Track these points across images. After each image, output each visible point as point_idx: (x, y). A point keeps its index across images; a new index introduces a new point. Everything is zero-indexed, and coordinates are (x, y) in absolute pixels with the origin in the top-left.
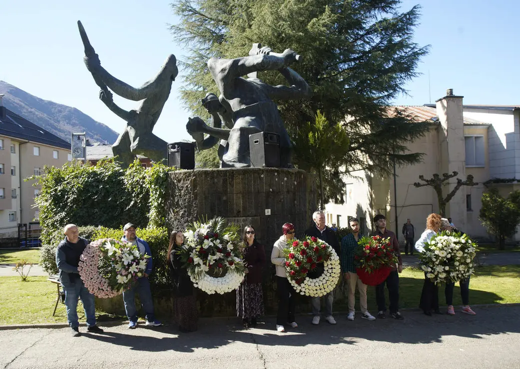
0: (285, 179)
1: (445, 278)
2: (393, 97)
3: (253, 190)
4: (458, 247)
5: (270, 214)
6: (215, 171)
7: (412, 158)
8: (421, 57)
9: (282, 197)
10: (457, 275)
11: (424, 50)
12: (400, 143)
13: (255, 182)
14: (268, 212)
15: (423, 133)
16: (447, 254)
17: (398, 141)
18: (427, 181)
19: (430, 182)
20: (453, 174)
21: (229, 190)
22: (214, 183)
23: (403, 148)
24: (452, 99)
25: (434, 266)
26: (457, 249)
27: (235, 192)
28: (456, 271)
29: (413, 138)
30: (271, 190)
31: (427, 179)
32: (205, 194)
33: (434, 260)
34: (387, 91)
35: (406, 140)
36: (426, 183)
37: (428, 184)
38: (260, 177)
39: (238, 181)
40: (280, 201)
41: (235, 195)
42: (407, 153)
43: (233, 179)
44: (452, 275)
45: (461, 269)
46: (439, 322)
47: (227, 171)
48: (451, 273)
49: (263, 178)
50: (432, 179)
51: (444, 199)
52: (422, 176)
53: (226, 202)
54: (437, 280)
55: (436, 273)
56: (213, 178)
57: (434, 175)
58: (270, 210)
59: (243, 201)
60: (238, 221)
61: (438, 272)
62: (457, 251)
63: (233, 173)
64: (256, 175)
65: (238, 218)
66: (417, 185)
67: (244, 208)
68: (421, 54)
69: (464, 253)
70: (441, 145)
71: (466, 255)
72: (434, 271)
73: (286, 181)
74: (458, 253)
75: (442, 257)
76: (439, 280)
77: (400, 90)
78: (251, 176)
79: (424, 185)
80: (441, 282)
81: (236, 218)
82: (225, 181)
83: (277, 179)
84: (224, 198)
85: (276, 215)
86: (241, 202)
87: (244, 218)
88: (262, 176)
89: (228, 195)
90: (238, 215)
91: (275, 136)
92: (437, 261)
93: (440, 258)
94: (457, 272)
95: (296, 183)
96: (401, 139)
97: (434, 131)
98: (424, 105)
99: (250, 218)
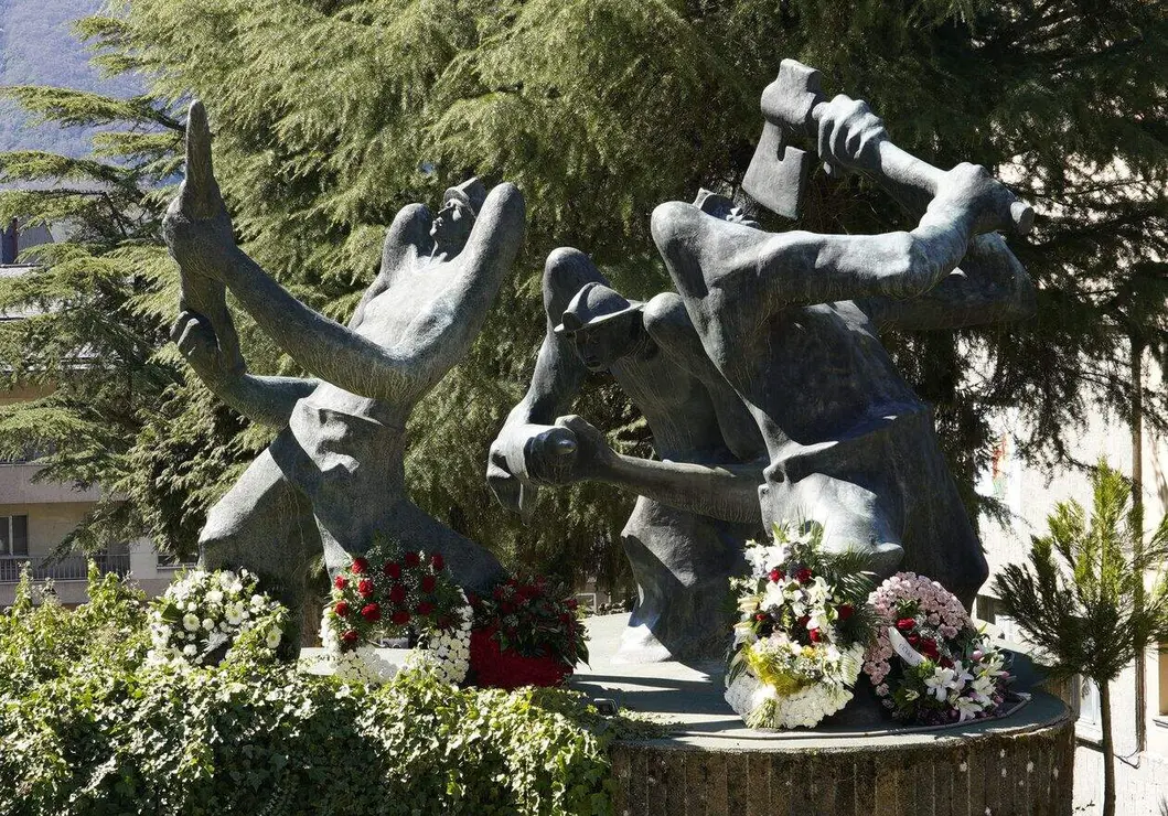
0: (1030, 767)
13: (939, 790)
22: (807, 797)
30: (988, 811)
38: (957, 768)
39: (888, 789)
43: (871, 785)
49: (965, 773)
56: (802, 778)
63: (871, 762)
64: (945, 766)
73: (1032, 774)
78: (927, 771)
82: (846, 791)
83: (1004, 772)
88: (963, 767)
95: (1056, 773)
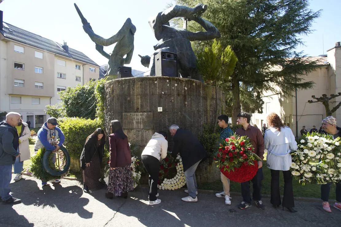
0: (176, 85)
1: (311, 178)
2: (294, 48)
3: (148, 92)
4: (330, 148)
5: (161, 111)
6: (123, 80)
7: (307, 85)
8: (314, 19)
9: (172, 98)
10: (325, 177)
11: (317, 13)
12: (299, 76)
13: (150, 87)
14: (160, 109)
15: (315, 69)
16: (317, 155)
17: (297, 75)
18: (317, 99)
19: (319, 100)
20: (338, 94)
21: (131, 92)
22: (122, 88)
23: (300, 79)
24: (339, 48)
25: (301, 164)
26: (329, 150)
27: (135, 94)
28: (324, 173)
29: (307, 73)
30: (163, 93)
31: (317, 97)
32: (117, 96)
33: (302, 158)
34: (290, 45)
35: (302, 74)
36: (317, 100)
37: (318, 101)
38: (154, 83)
39: (138, 86)
40: (171, 102)
41: (135, 96)
42: (302, 82)
43: (134, 85)
44: (318, 176)
45: (329, 173)
46: (306, 221)
47: (130, 79)
48: (318, 175)
49: (156, 84)
50: (321, 97)
51: (330, 111)
52: (314, 96)
53: (129, 101)
54: (302, 178)
55: (302, 172)
56: (122, 85)
57: (323, 95)
58: (162, 108)
59: (141, 101)
60: (137, 115)
61: (304, 171)
62: (329, 152)
63: (134, 80)
65: (137, 113)
66: (310, 102)
67: (142, 106)
68: (314, 17)
69: (336, 155)
70: (330, 78)
71: (337, 158)
72: (301, 169)
73: (176, 87)
74: (329, 154)
75: (311, 157)
76: (304, 179)
77: (299, 43)
78: (147, 82)
79: (315, 102)
80: (306, 181)
81: (136, 113)
82: (129, 87)
83: (168, 85)
84: (129, 99)
85: (167, 111)
86: (140, 102)
87: (141, 113)
88: (156, 82)
89: (131, 96)
90: (137, 111)
91: (172, 55)
92: (305, 160)
93: (309, 158)
94: (325, 175)
95: (186, 88)
96: (299, 73)
97: (325, 69)
98: (319, 56)
99: (146, 113)
